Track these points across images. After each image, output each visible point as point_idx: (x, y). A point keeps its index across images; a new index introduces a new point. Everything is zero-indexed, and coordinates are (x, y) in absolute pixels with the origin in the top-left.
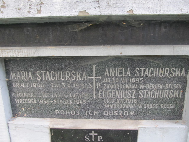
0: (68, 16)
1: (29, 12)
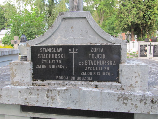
0: (63, 108)
1: (48, 105)
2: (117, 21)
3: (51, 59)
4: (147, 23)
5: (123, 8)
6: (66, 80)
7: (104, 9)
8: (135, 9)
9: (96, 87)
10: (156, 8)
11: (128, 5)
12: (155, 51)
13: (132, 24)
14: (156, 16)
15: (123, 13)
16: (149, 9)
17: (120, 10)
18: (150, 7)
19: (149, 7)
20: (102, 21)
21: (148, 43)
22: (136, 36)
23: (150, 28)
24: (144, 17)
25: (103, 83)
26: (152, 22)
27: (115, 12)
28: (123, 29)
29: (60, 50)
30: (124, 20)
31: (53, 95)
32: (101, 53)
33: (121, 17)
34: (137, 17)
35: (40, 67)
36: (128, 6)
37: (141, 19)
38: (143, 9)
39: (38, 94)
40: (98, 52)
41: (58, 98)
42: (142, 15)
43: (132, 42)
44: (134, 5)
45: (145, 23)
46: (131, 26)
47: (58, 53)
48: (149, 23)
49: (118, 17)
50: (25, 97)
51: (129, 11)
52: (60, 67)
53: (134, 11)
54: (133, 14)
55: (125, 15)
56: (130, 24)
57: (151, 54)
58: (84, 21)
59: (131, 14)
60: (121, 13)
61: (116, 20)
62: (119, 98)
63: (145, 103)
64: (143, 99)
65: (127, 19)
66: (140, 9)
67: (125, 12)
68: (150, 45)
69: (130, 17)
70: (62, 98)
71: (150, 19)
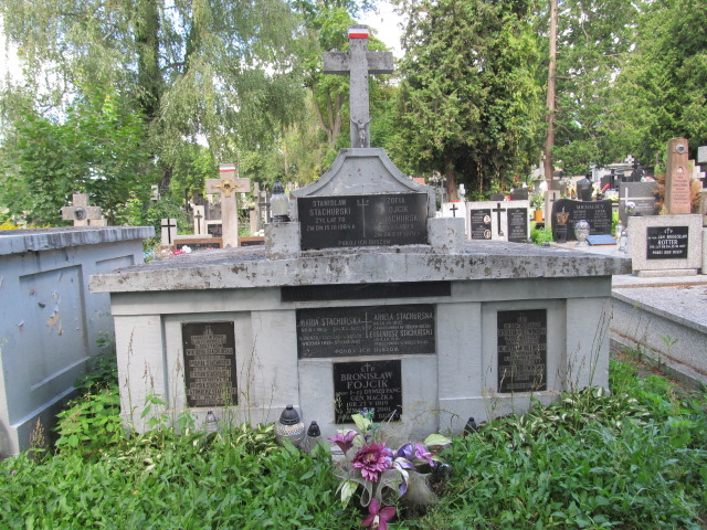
2: (397, 136)
3: (330, 217)
4: (495, 141)
5: (415, 94)
6: (353, 246)
7: (341, 88)
8: (453, 97)
9: (398, 251)
10: (519, 93)
11: (430, 82)
12: (513, 227)
13: (446, 146)
14: (522, 119)
15: (417, 111)
16: (499, 97)
17: (406, 100)
18: (503, 89)
19: (499, 91)
20: (336, 133)
21: (491, 205)
22: (462, 186)
23: (506, 159)
24: (486, 124)
25: (406, 246)
26: (511, 139)
27: (383, 99)
28: (417, 163)
29: (344, 202)
30: (419, 133)
31: (339, 265)
32: (402, 204)
33: (410, 124)
34: (462, 125)
35: (312, 229)
36: (431, 87)
37: (475, 131)
38: (481, 97)
39: (317, 267)
40: (398, 204)
41: (347, 269)
42: (477, 116)
43: (450, 205)
44: (449, 85)
45: (489, 143)
46: (444, 153)
47: (340, 207)
48: (501, 144)
49: (399, 123)
50: (296, 273)
51: (435, 104)
52: (344, 227)
53: (450, 106)
54: (447, 114)
55: (421, 117)
56: (439, 145)
57: (502, 235)
58: (375, 161)
59: (443, 114)
60: (410, 108)
61: (393, 134)
62: (430, 261)
63: (463, 266)
64: (459, 261)
65: (431, 132)
66: (469, 98)
67: (423, 106)
68: (499, 210)
69: (438, 123)
70: (352, 269)
71: (503, 129)
